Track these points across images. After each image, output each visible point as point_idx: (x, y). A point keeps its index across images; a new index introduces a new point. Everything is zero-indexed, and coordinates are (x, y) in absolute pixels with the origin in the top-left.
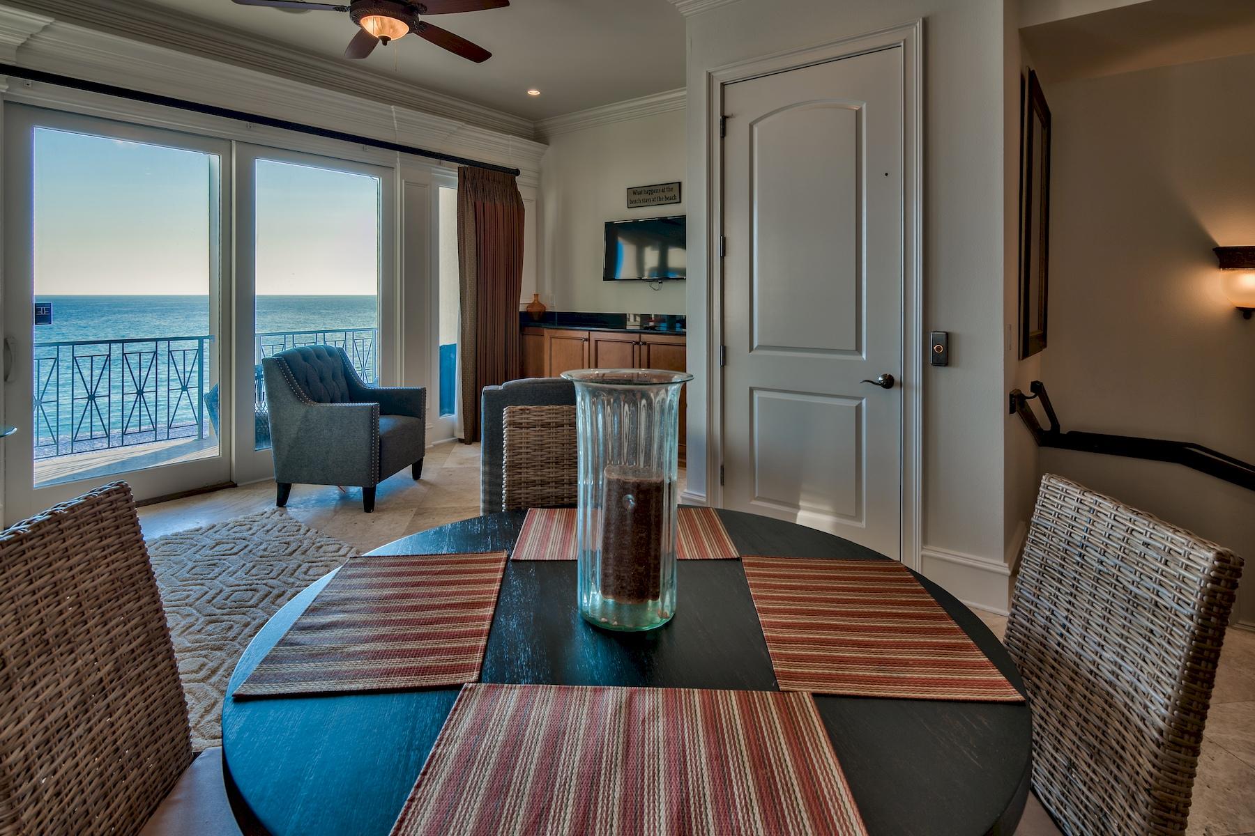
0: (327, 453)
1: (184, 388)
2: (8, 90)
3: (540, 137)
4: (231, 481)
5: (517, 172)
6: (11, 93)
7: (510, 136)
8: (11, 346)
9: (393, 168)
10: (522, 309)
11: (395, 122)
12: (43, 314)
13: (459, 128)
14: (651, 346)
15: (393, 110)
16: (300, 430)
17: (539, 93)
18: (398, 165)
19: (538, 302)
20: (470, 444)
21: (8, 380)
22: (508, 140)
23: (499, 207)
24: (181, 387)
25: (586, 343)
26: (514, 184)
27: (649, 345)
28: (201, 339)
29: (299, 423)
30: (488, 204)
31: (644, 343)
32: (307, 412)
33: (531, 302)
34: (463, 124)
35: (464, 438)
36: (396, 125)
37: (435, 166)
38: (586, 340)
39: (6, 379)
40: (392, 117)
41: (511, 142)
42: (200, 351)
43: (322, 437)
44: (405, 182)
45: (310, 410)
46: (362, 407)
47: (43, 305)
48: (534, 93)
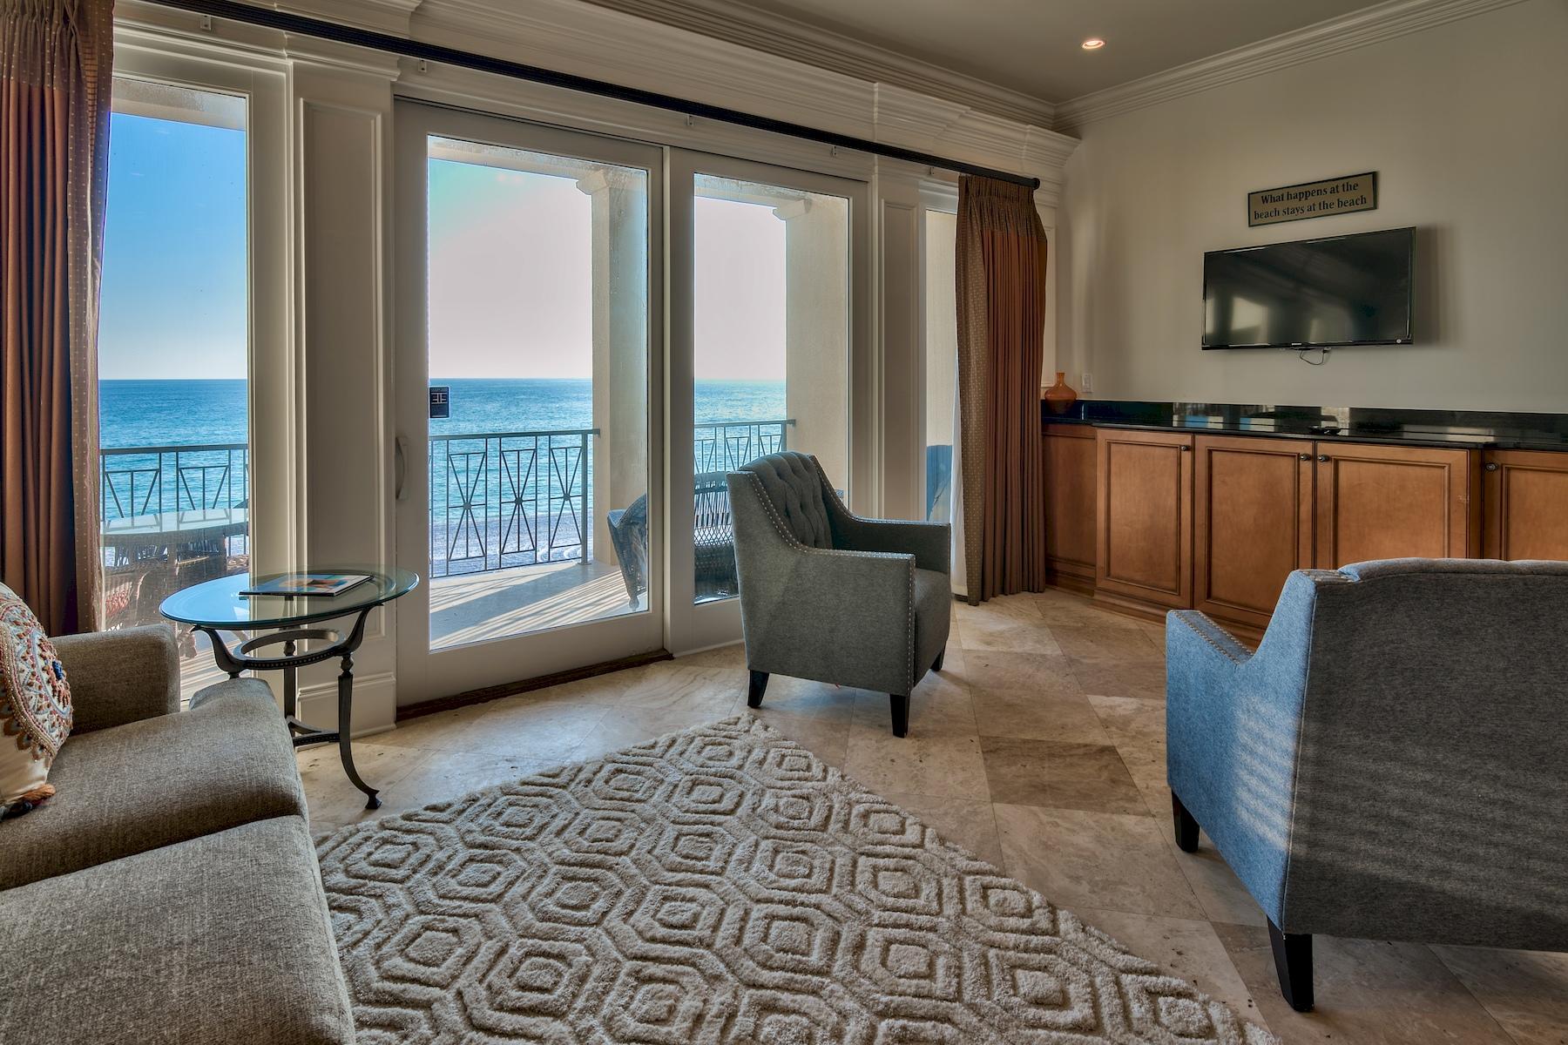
0: (832, 631)
1: (567, 497)
2: (399, 78)
3: (1065, 126)
4: (663, 649)
5: (1035, 183)
6: (403, 83)
7: (1030, 126)
8: (403, 449)
9: (867, 182)
10: (1042, 397)
11: (876, 109)
12: (439, 403)
13: (962, 116)
14: (1342, 465)
15: (876, 90)
16: (787, 590)
17: (1102, 43)
18: (875, 178)
19: (1063, 384)
20: (976, 605)
21: (400, 497)
22: (1025, 133)
23: (1013, 238)
24: (562, 495)
25: (1186, 456)
26: (1031, 202)
27: (1337, 462)
28: (585, 433)
29: (784, 580)
30: (998, 234)
31: (1327, 459)
32: (799, 562)
33: (1053, 385)
34: (969, 108)
35: (966, 595)
36: (876, 115)
37: (924, 177)
38: (1188, 448)
39: (397, 497)
40: (873, 102)
41: (1028, 137)
42: (584, 449)
43: (822, 604)
44: (886, 202)
45: (804, 560)
46: (892, 561)
47: (440, 390)
48: (1092, 44)
